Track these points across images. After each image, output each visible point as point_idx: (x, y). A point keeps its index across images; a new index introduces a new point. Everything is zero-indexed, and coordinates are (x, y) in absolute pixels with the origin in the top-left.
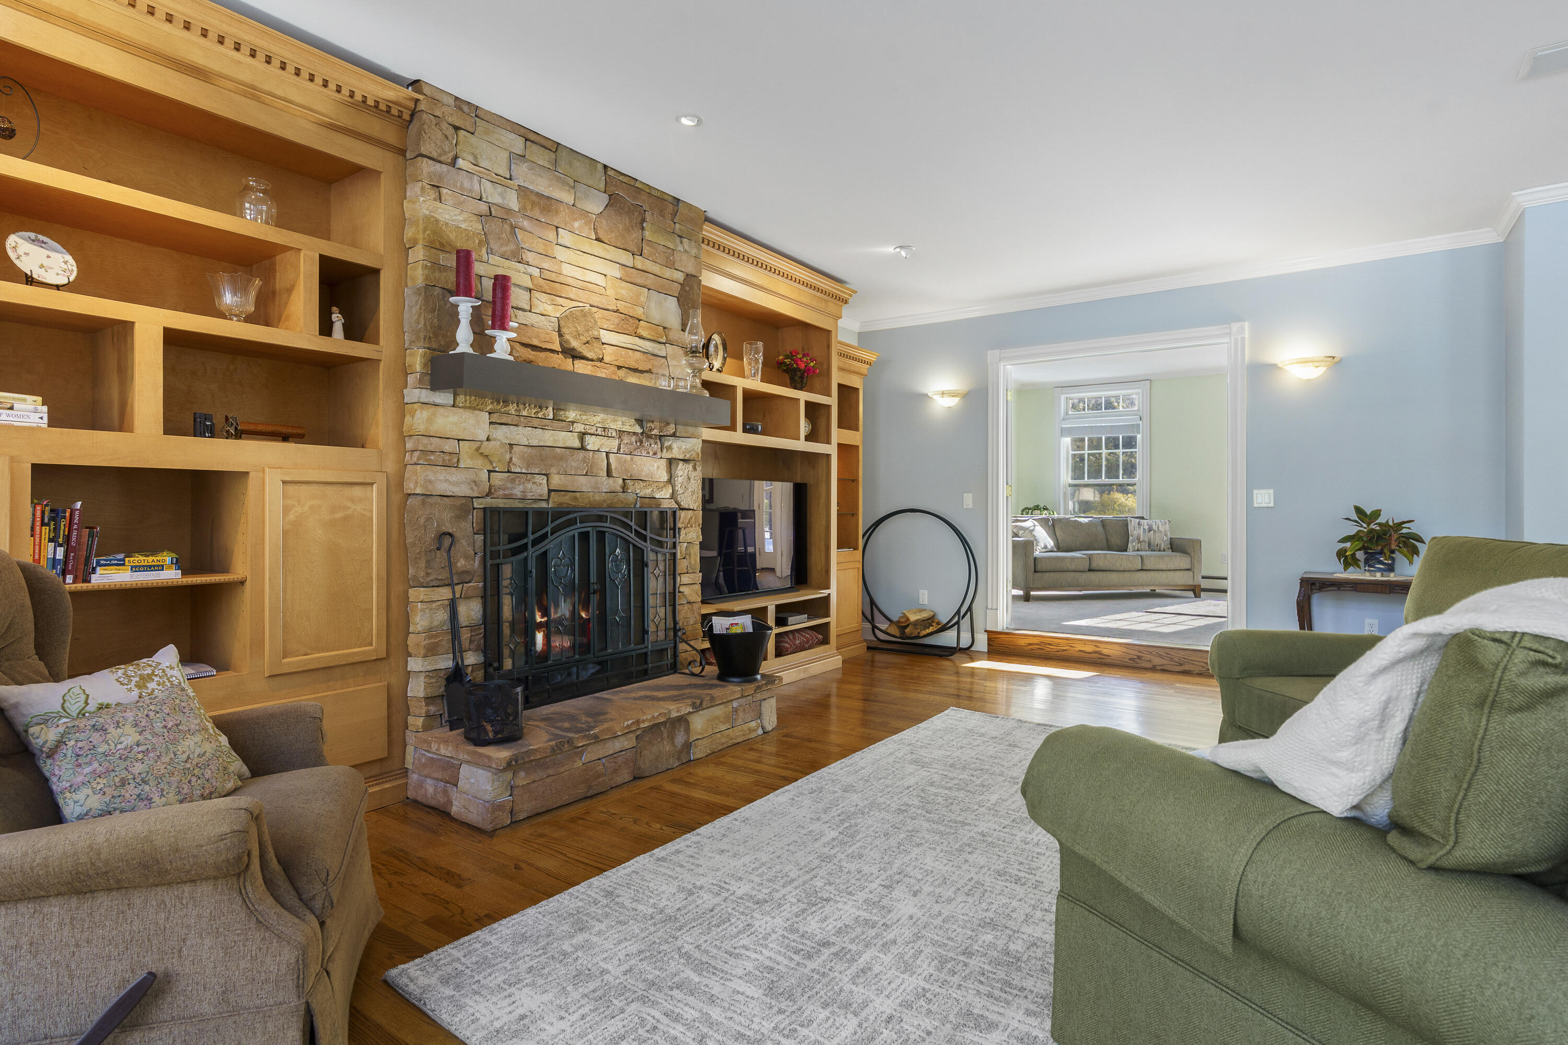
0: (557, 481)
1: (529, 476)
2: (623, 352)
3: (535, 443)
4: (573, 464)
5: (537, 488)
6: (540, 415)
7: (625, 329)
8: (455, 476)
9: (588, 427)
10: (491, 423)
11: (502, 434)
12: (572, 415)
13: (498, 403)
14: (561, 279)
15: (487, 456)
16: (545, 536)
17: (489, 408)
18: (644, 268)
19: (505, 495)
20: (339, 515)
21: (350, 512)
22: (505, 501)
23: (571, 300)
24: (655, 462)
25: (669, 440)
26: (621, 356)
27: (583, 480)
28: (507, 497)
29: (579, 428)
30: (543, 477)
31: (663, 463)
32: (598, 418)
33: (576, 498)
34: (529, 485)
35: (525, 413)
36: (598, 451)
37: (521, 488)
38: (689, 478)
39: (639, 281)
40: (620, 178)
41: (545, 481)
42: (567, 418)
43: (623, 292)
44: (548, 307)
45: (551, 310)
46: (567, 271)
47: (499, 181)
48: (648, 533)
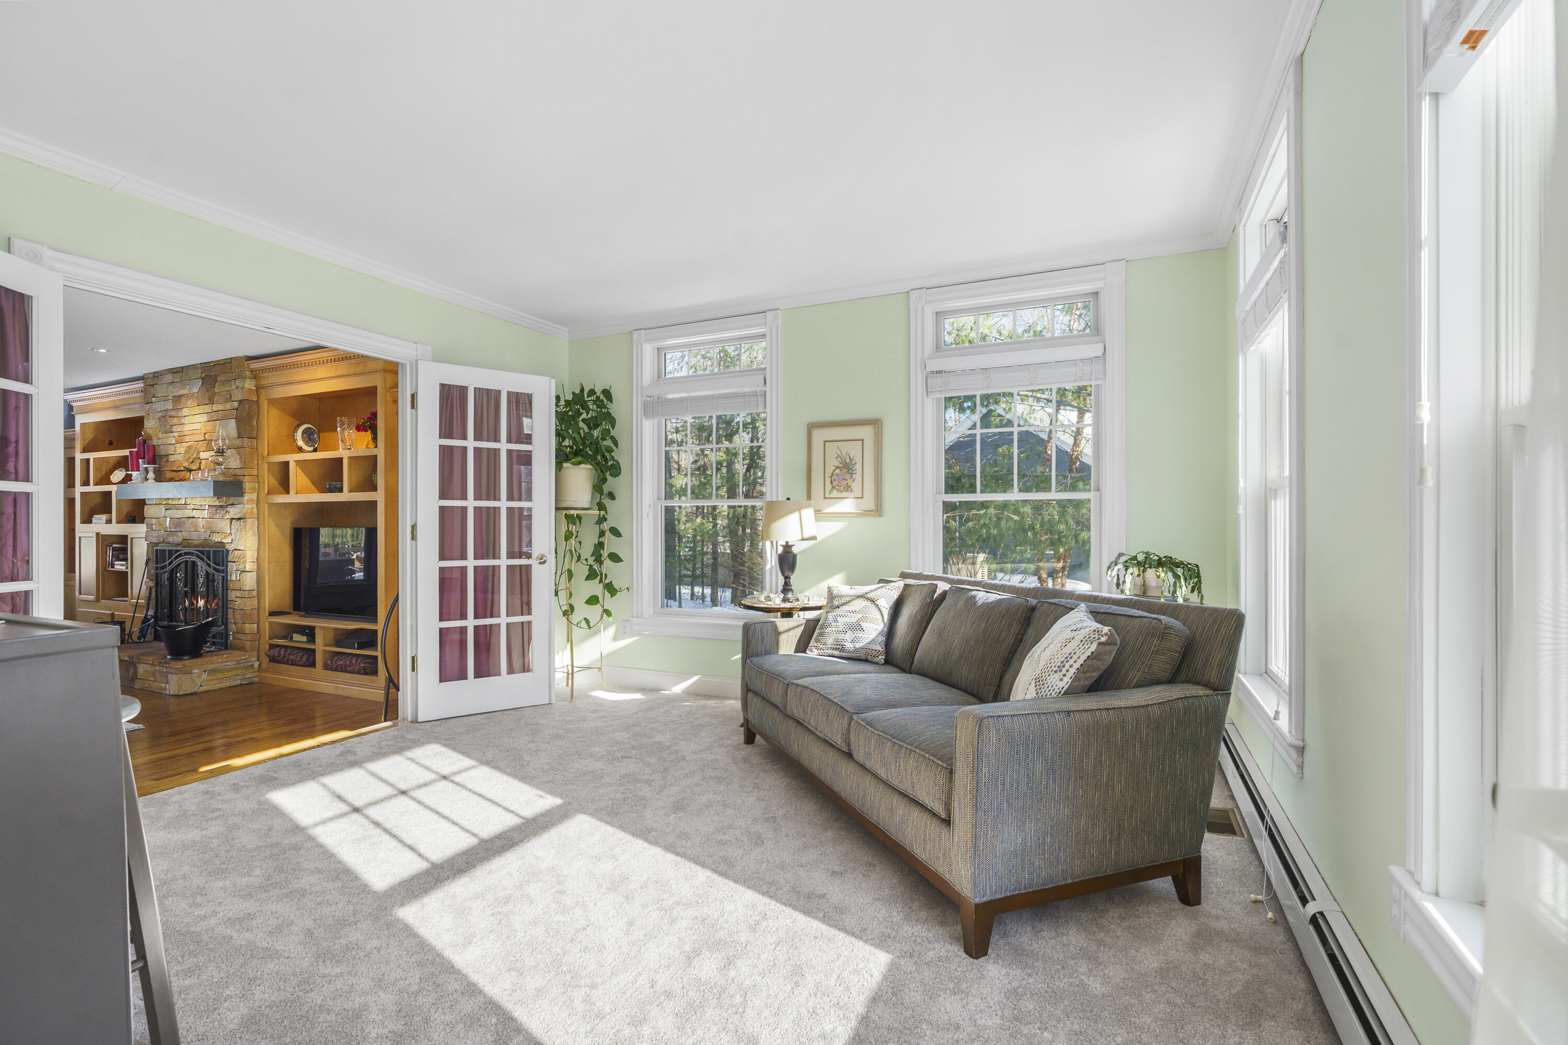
0: (184, 534)
2: (208, 461)
4: (189, 525)
5: (177, 539)
7: (209, 448)
8: (152, 533)
10: (165, 509)
11: (168, 513)
13: (167, 500)
14: (184, 433)
15: (163, 524)
16: (172, 561)
17: (164, 503)
18: (216, 410)
19: (165, 542)
22: (163, 546)
23: (187, 442)
24: (223, 522)
25: (229, 507)
26: (208, 464)
27: (193, 533)
31: (228, 522)
32: (198, 501)
34: (174, 537)
36: (199, 518)
37: (172, 538)
39: (214, 418)
40: (206, 366)
41: (180, 535)
42: (187, 502)
43: (207, 428)
44: (181, 449)
45: (182, 450)
46: (187, 428)
47: (166, 399)
48: (212, 564)
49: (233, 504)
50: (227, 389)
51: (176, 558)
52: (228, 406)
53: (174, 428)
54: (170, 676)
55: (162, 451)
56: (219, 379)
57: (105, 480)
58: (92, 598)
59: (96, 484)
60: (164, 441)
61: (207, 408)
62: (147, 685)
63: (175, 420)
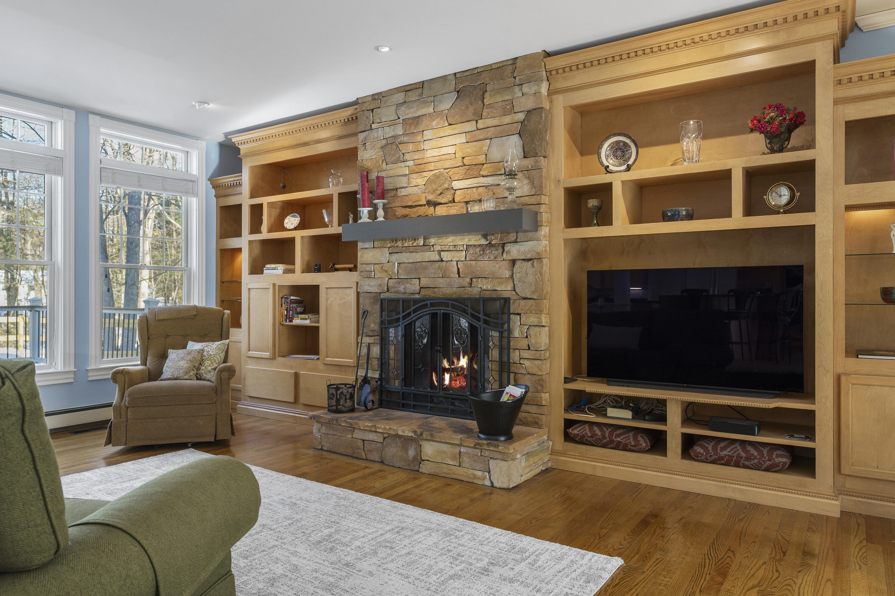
0: (425, 282)
1: (409, 280)
2: (469, 191)
3: (411, 261)
4: (432, 271)
5: (413, 286)
6: (414, 244)
7: (472, 175)
8: (373, 282)
9: (443, 246)
10: (390, 253)
11: (395, 258)
12: (432, 241)
13: (393, 242)
14: (425, 161)
15: (386, 271)
16: (409, 314)
17: (389, 246)
18: (485, 126)
19: (395, 291)
20: (342, 301)
21: (346, 300)
22: (395, 294)
23: (431, 171)
24: (497, 264)
25: (508, 246)
26: (467, 194)
27: (441, 280)
28: (396, 292)
29: (438, 248)
30: (417, 280)
31: (506, 264)
32: (450, 240)
33: (435, 292)
34: (408, 286)
35: (406, 245)
36: (451, 261)
37: (403, 287)
38: (527, 274)
39: (481, 137)
40: (465, 75)
41: (418, 282)
42: (430, 243)
43: (469, 150)
44: (419, 180)
45: (421, 181)
46: (429, 154)
47: (392, 124)
48: (481, 316)
49: (516, 242)
50: (507, 98)
51: (415, 311)
52: (507, 119)
53: (407, 156)
54: (492, 462)
55: (388, 184)
56: (489, 88)
57: (279, 225)
58: (267, 354)
59: (270, 231)
60: (391, 173)
61: (470, 126)
62: (445, 471)
63: (411, 147)
